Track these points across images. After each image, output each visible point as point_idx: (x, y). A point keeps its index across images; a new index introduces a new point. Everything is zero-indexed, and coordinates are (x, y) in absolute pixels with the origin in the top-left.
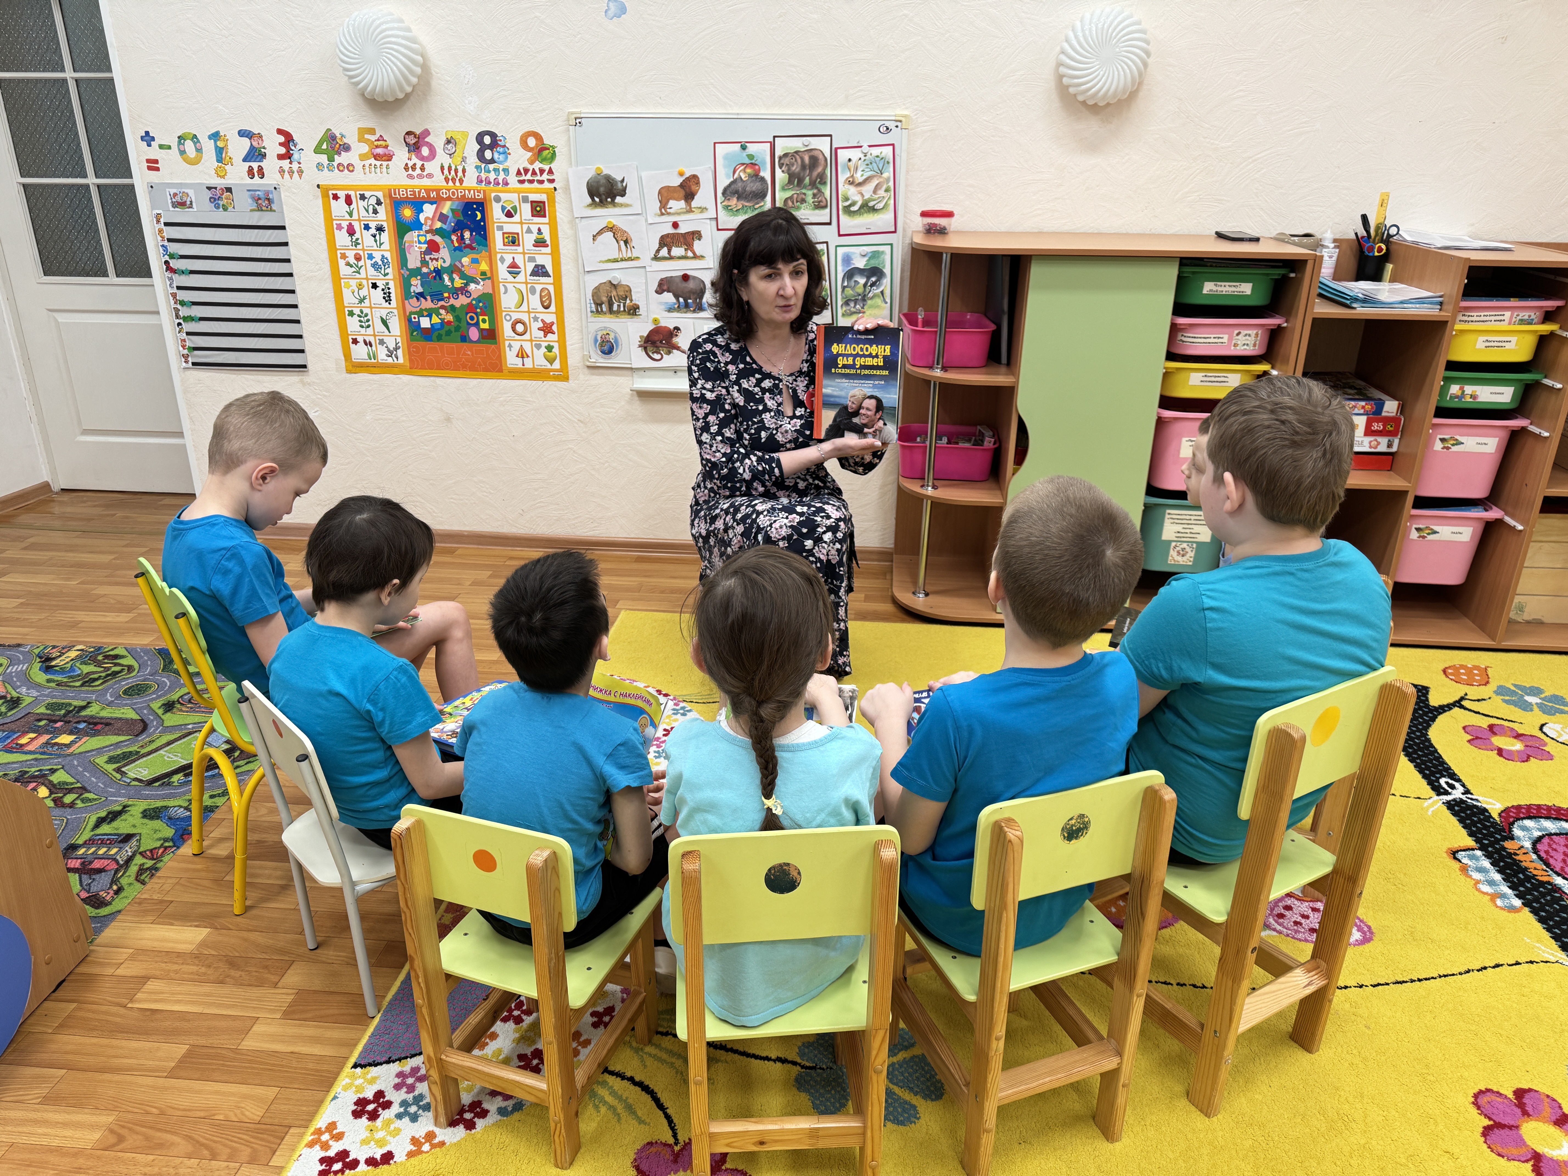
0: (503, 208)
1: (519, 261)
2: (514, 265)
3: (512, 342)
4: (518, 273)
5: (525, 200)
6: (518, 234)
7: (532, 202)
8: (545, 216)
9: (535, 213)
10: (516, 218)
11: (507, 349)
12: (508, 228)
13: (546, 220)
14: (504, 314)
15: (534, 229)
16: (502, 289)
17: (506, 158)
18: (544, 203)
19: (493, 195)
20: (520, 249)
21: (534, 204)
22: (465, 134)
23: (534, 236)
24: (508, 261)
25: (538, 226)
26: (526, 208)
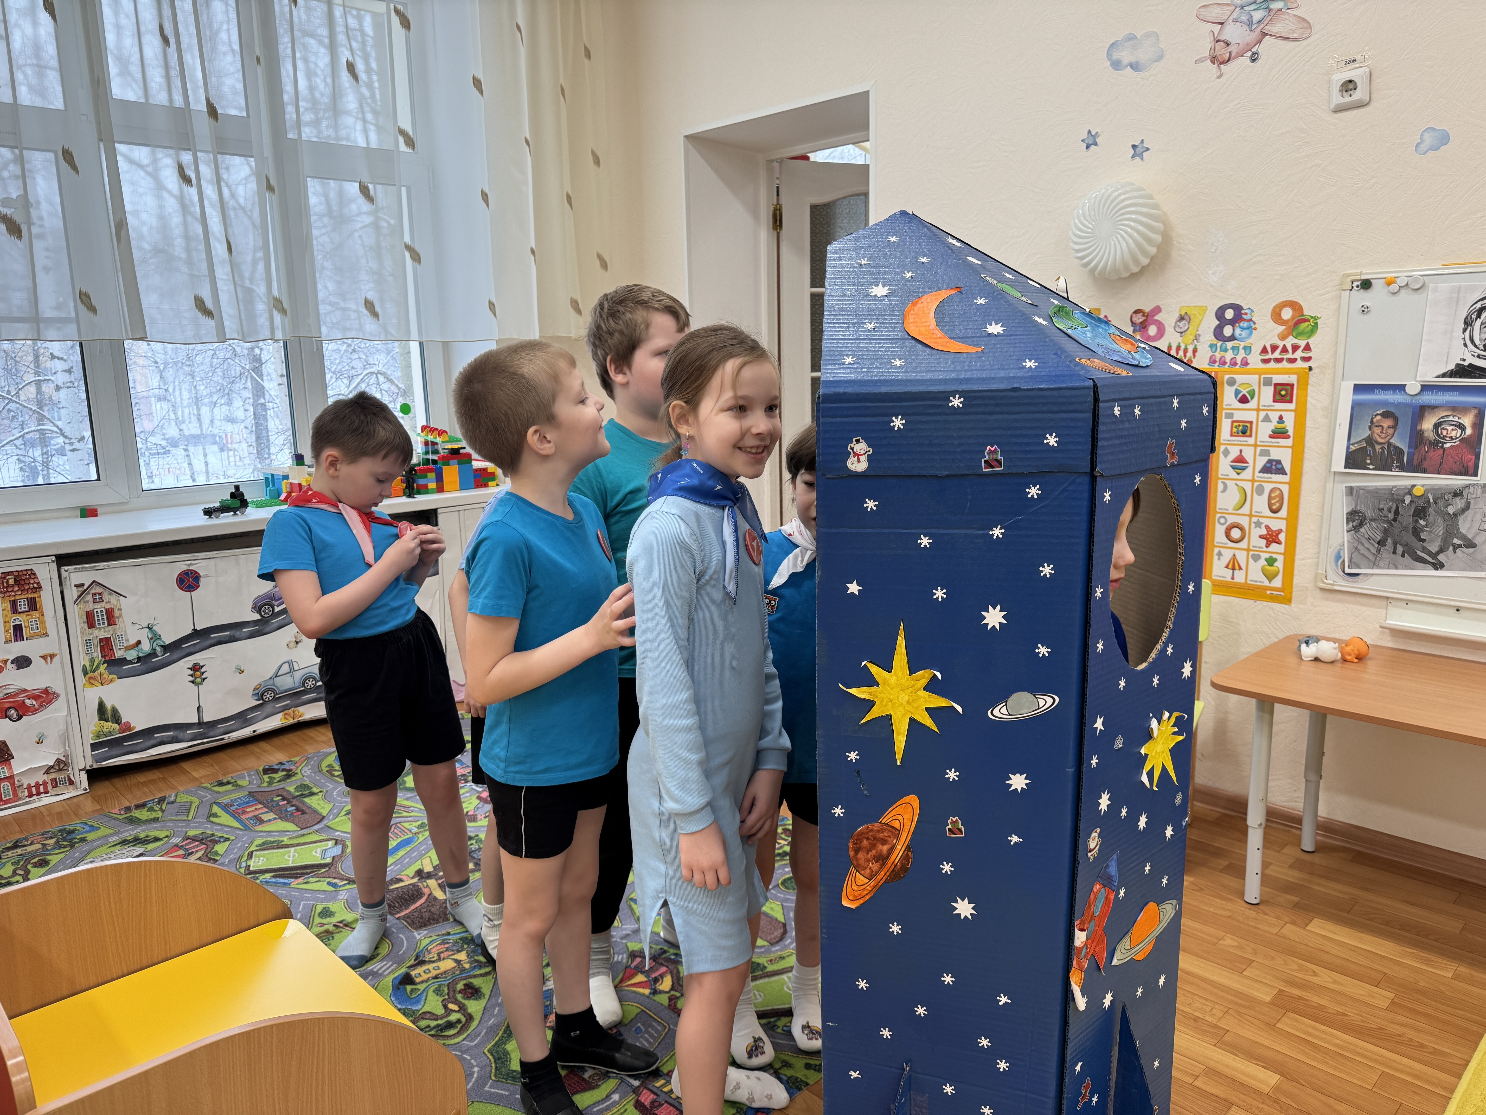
0: (1237, 392)
1: (1248, 454)
2: (1240, 459)
3: (1222, 550)
4: (1244, 469)
5: (1267, 382)
6: (1251, 423)
7: (1276, 385)
8: (1291, 401)
9: (1278, 397)
10: (1253, 404)
11: (1216, 557)
12: (1239, 416)
13: (1292, 406)
14: (1218, 516)
15: (1274, 417)
16: (1220, 486)
17: (1251, 333)
18: (1292, 385)
19: (1226, 377)
20: (1251, 440)
21: (1279, 388)
22: (1204, 309)
23: (1273, 424)
24: (1234, 453)
25: (1278, 414)
26: (1268, 392)
